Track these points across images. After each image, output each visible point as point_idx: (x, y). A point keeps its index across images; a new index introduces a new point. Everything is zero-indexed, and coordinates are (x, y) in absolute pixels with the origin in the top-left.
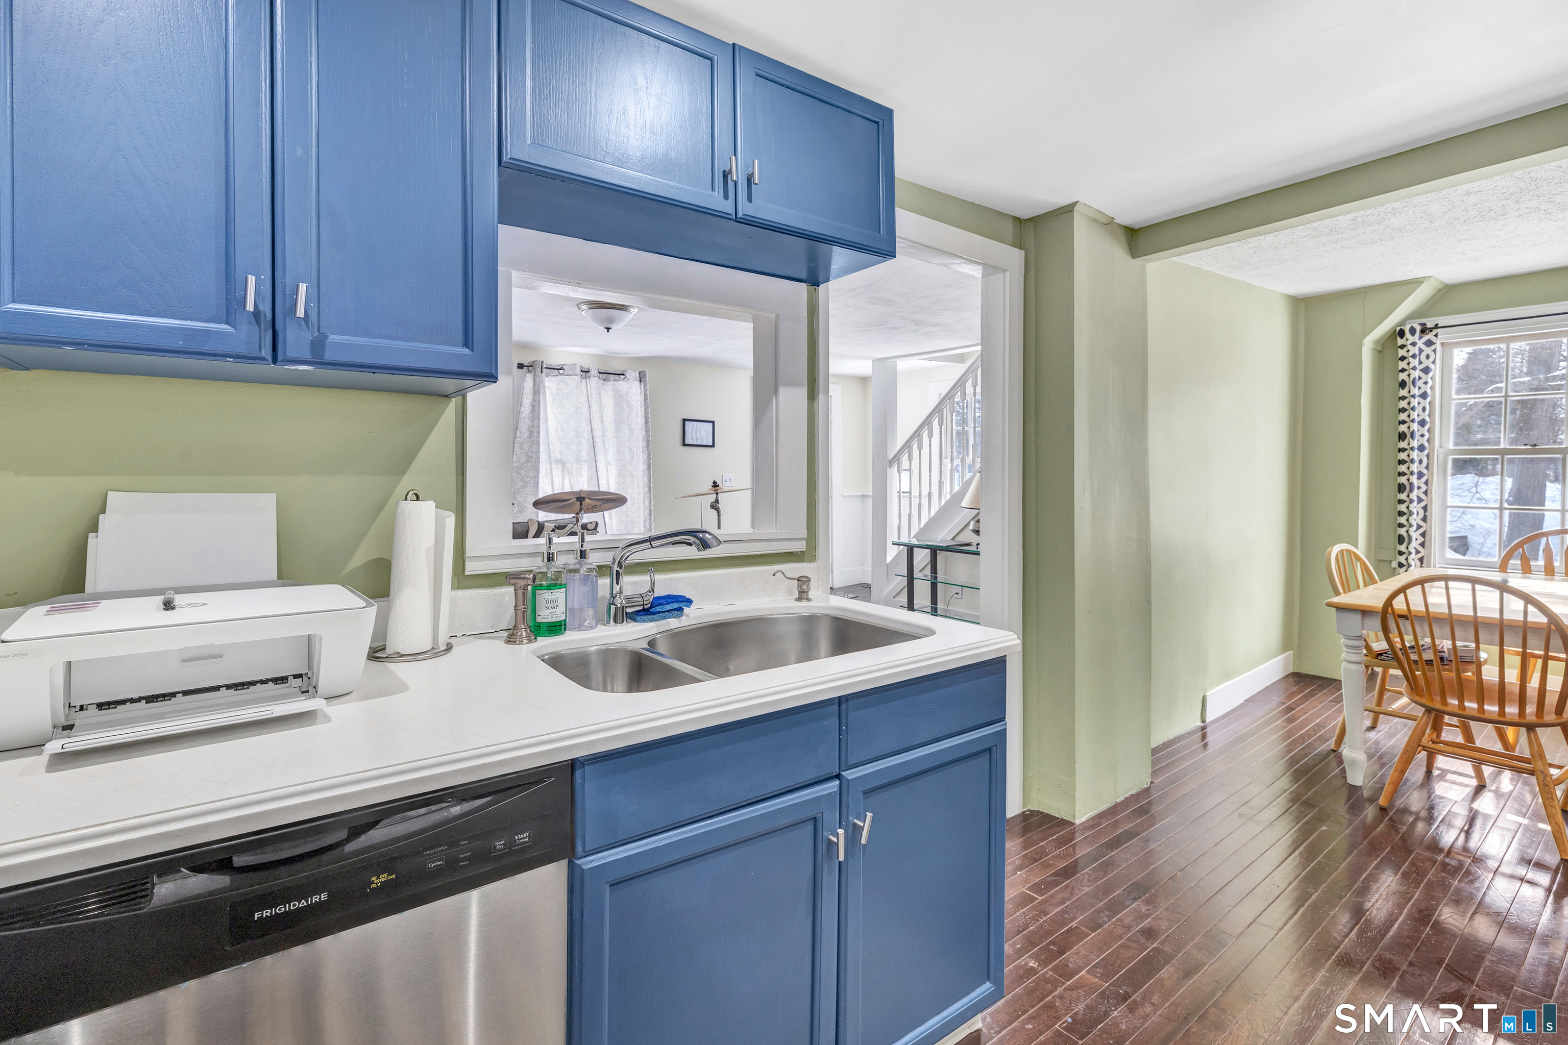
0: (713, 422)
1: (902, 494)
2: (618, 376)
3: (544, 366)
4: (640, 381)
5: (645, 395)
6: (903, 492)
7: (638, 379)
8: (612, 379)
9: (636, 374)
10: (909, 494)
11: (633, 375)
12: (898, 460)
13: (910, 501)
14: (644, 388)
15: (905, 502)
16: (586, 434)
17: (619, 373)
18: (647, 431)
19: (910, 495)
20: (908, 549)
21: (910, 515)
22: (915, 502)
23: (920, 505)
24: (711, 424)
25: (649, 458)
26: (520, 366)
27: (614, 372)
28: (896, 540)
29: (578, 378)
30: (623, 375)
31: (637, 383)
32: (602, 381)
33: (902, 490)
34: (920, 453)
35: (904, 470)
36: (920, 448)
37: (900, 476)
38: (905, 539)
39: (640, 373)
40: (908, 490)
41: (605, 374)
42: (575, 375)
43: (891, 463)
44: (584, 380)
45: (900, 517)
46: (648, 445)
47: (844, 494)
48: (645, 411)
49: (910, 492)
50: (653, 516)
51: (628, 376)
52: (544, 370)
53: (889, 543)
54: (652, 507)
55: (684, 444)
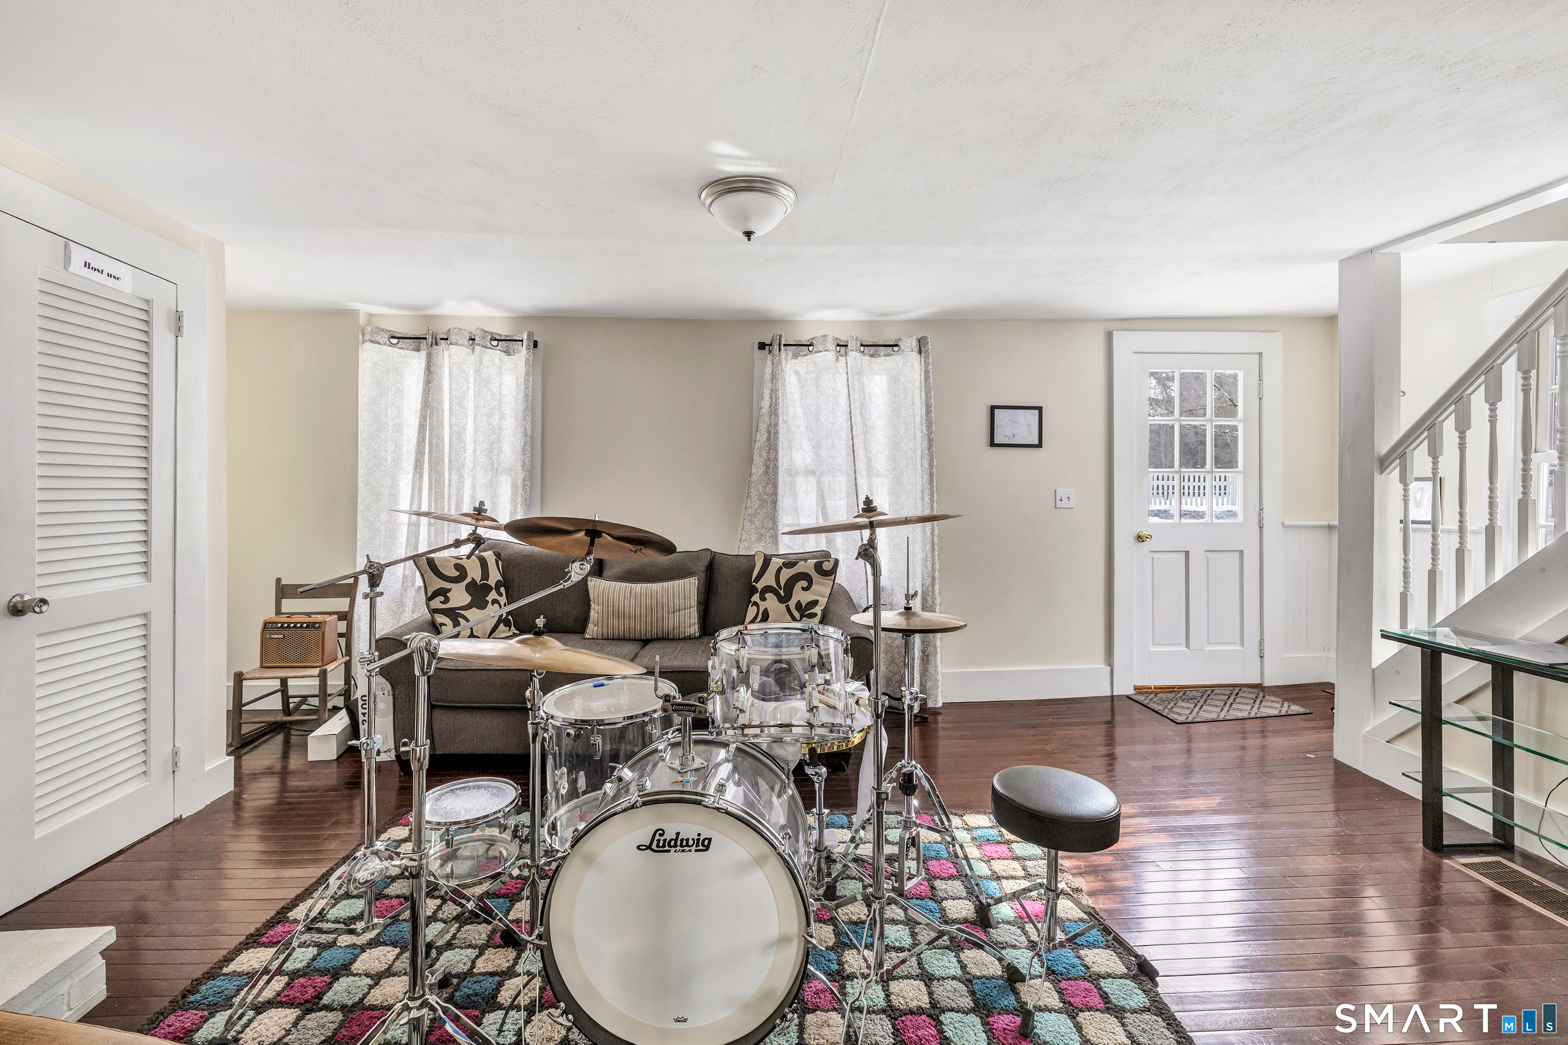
0: (1040, 409)
1: (1411, 526)
2: (890, 348)
3: (783, 342)
4: (920, 352)
5: (927, 372)
6: (1414, 522)
7: (916, 349)
8: (882, 353)
9: (911, 342)
10: (1430, 526)
11: (908, 344)
12: (1403, 456)
13: (1434, 544)
14: (925, 362)
15: (1421, 542)
16: (843, 433)
17: (892, 343)
18: (929, 426)
19: (1434, 529)
20: (1422, 652)
21: (1432, 575)
22: (1448, 545)
23: (1460, 554)
24: (1037, 412)
25: (931, 466)
26: (762, 346)
27: (884, 343)
28: (1394, 627)
29: (830, 356)
30: (896, 345)
31: (915, 355)
32: (867, 358)
33: (1411, 518)
34: (1462, 438)
35: (1417, 479)
36: (1462, 428)
37: (1406, 490)
38: (1417, 626)
39: (919, 341)
40: (1428, 518)
41: (872, 347)
42: (826, 351)
43: (1383, 463)
44: (842, 359)
45: (1406, 575)
46: (930, 447)
47: (1287, 523)
48: (926, 396)
49: (1434, 524)
50: (936, 553)
51: (902, 347)
52: (783, 348)
53: (1376, 634)
54: (936, 539)
55: (993, 444)
